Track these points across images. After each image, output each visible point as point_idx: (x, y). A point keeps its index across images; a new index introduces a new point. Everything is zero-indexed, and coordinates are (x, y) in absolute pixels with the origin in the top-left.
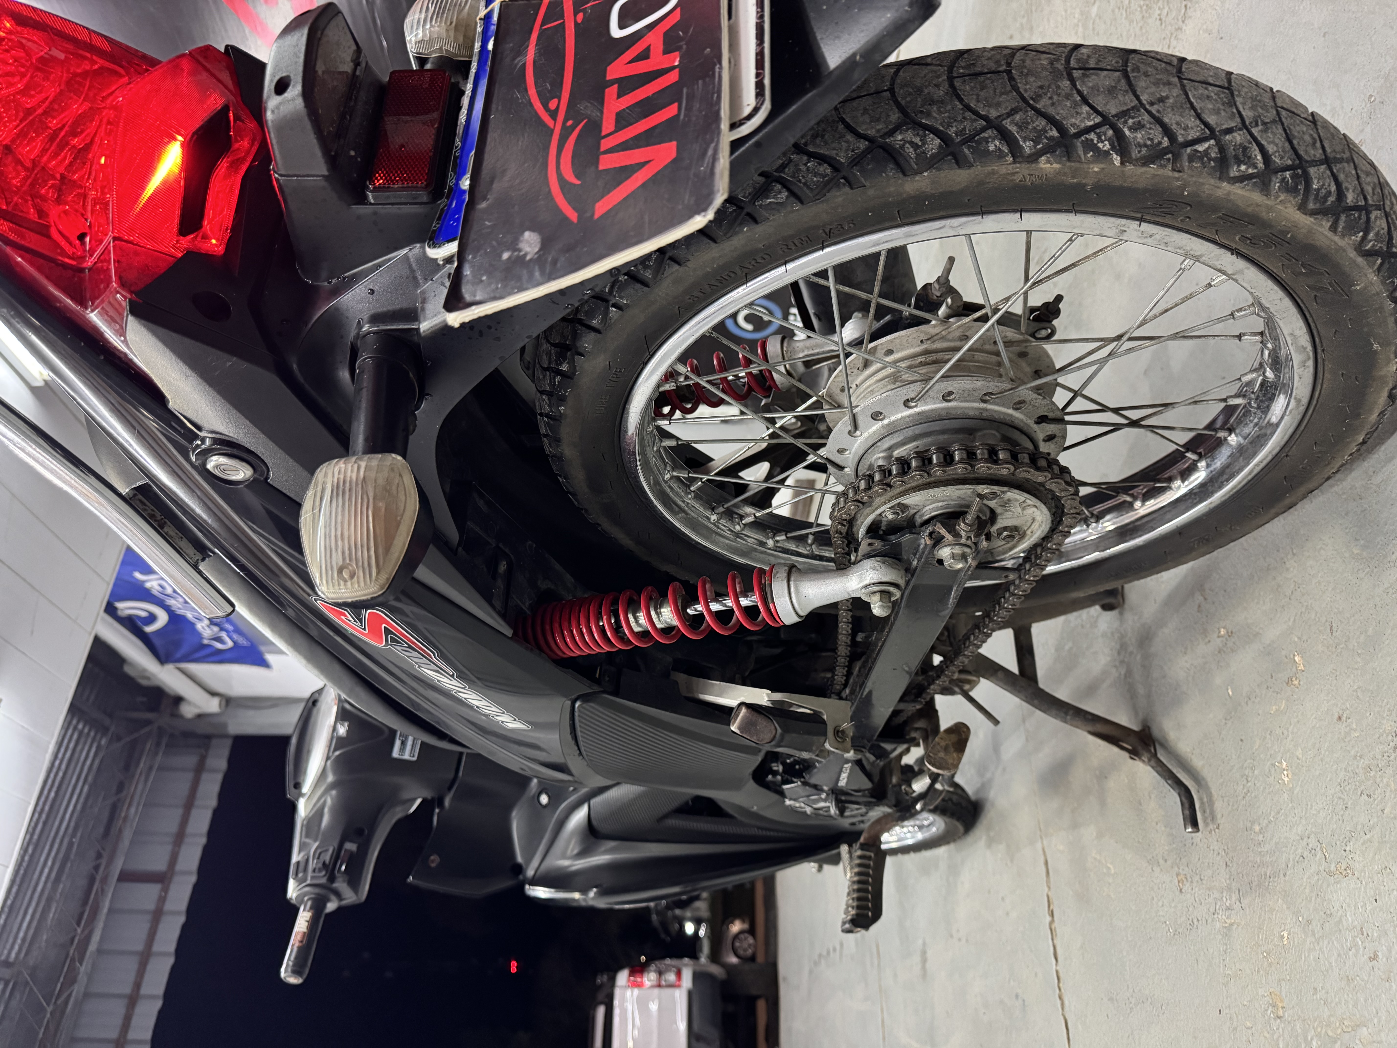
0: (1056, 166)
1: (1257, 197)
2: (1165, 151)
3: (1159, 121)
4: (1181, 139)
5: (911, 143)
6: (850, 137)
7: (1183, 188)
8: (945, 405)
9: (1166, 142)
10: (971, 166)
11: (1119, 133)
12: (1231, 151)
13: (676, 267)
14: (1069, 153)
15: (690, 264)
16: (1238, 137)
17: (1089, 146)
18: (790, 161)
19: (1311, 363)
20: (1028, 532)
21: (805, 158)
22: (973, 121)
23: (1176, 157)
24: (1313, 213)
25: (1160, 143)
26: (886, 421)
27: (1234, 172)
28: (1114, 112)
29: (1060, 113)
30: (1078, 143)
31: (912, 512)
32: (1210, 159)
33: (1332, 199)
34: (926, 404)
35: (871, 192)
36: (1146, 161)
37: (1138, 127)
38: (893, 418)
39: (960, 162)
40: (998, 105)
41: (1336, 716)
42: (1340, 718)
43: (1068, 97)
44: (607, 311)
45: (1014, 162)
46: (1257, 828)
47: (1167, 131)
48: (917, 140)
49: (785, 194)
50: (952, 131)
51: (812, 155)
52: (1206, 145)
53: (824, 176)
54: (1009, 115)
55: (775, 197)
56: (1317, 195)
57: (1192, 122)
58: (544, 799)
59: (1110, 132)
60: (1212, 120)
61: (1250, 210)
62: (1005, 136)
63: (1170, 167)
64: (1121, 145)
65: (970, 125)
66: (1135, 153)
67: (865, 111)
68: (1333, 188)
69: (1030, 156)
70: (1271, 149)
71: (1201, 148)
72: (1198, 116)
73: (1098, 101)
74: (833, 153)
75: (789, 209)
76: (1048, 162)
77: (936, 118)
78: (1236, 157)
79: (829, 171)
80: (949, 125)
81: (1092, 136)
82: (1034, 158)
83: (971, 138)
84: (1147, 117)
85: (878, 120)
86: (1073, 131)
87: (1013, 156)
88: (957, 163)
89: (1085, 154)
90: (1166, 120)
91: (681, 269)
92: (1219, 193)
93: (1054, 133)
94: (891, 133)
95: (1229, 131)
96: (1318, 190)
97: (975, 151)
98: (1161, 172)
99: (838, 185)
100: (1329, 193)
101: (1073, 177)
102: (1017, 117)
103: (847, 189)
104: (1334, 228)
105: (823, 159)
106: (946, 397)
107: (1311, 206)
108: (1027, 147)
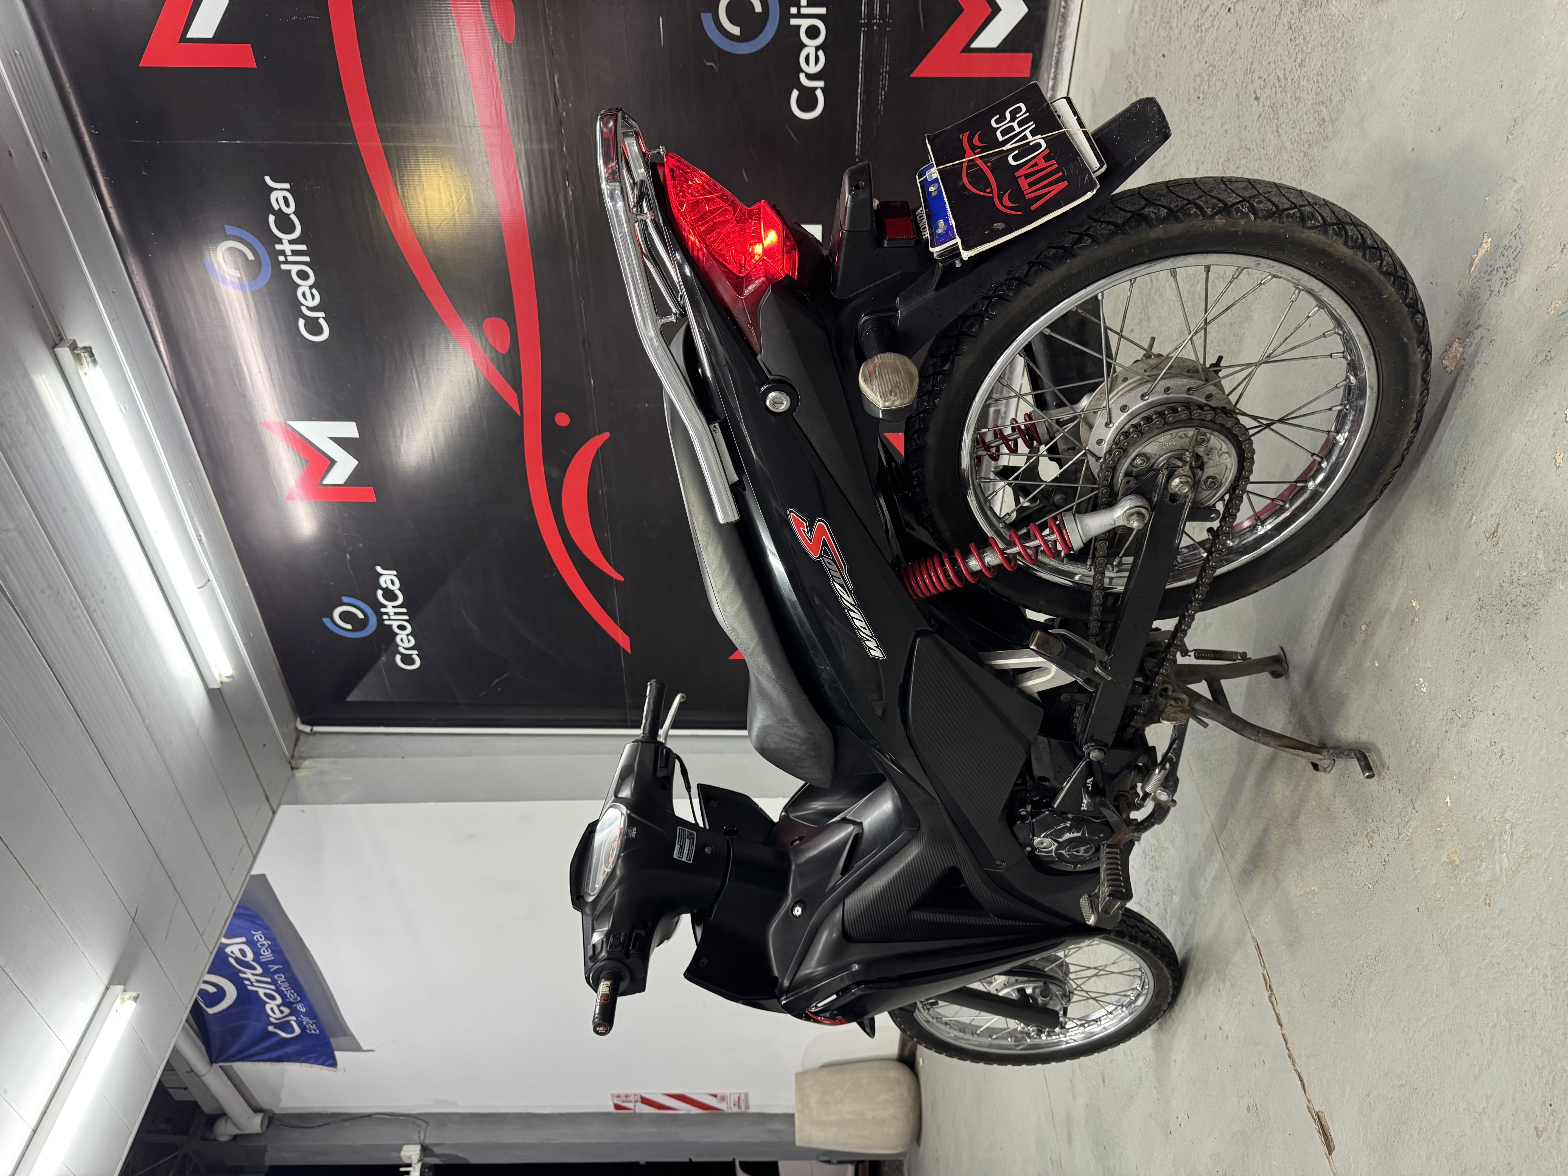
0: (1224, 221)
1: (1322, 238)
2: (1274, 213)
3: (1269, 200)
4: (1281, 208)
5: (1153, 212)
6: (1121, 212)
7: (1285, 233)
8: (1166, 396)
9: (1274, 209)
10: (1182, 222)
11: (1251, 205)
12: (1306, 215)
13: (1028, 287)
14: (1229, 214)
15: (1035, 286)
16: (1308, 209)
17: (1238, 210)
18: (1092, 226)
19: (1372, 358)
20: (1224, 481)
21: (1099, 224)
22: (1181, 201)
23: (1280, 217)
24: (1352, 248)
25: (1271, 209)
26: (1129, 412)
27: (1309, 224)
28: (1247, 196)
29: (1223, 196)
30: (1233, 210)
31: (1152, 461)
32: (1296, 217)
33: (1360, 241)
34: (1154, 396)
35: (1134, 238)
36: (1266, 218)
37: (1260, 202)
38: (1134, 408)
39: (1177, 220)
40: (1193, 194)
41: (1445, 618)
42: (1447, 618)
43: (1225, 191)
44: (983, 321)
45: (1203, 219)
46: (1414, 743)
47: (1274, 204)
48: (1156, 211)
49: (1090, 241)
50: (1172, 206)
51: (1102, 222)
52: (1294, 211)
53: (1110, 230)
54: (1198, 198)
55: (1085, 242)
56: (1352, 238)
57: (1285, 201)
58: (798, 911)
59: (1247, 204)
60: (1294, 201)
61: (1320, 246)
62: (1198, 207)
63: (1278, 221)
64: (1253, 210)
65: (1180, 203)
66: (1260, 214)
67: (1128, 202)
68: (1360, 236)
69: (1210, 216)
70: (1325, 215)
71: (1292, 212)
72: (1288, 199)
73: (1240, 192)
74: (1114, 220)
75: (1092, 248)
76: (1220, 219)
77: (1163, 201)
78: (1308, 217)
79: (1113, 228)
80: (1171, 204)
81: (1239, 206)
82: (1213, 216)
83: (1182, 208)
84: (1263, 198)
85: (1135, 204)
86: (1230, 204)
87: (1203, 216)
88: (1176, 220)
89: (1237, 214)
90: (1273, 200)
91: (1031, 288)
92: (1304, 236)
93: (1221, 205)
94: (1143, 208)
95: (1304, 206)
96: (1352, 236)
97: (1184, 214)
98: (1274, 223)
99: (1117, 234)
100: (1358, 238)
101: (1232, 227)
102: (1203, 199)
103: (1122, 236)
104: (1364, 256)
105: (1109, 223)
106: (1167, 390)
107: (1350, 243)
108: (1209, 211)
